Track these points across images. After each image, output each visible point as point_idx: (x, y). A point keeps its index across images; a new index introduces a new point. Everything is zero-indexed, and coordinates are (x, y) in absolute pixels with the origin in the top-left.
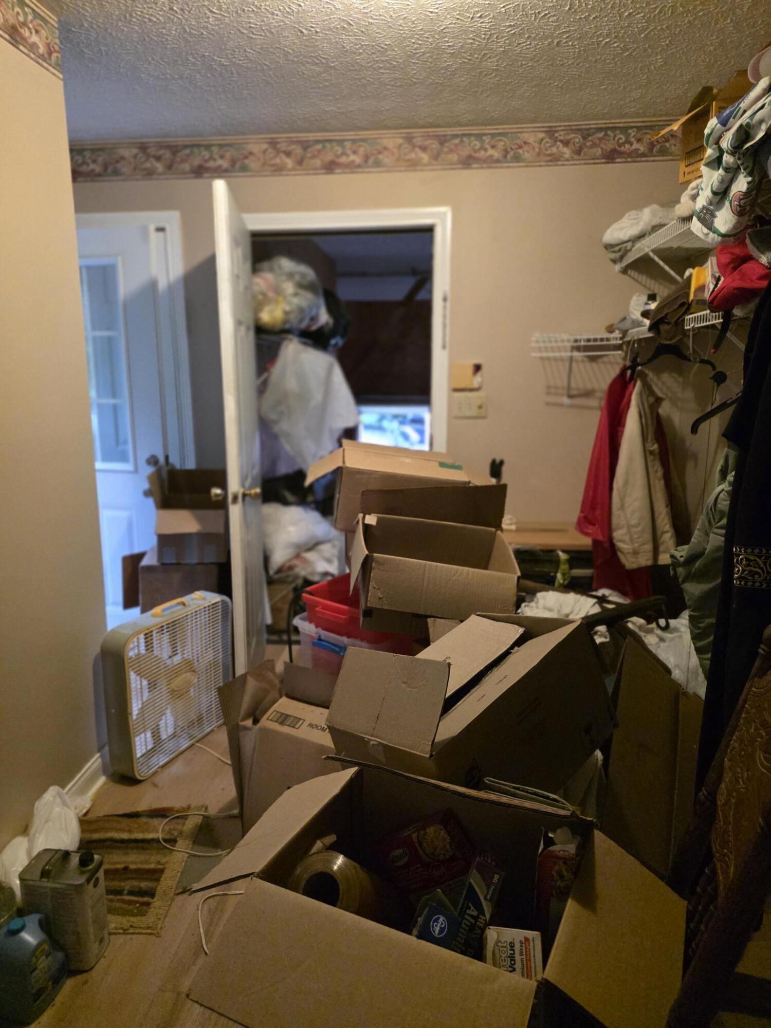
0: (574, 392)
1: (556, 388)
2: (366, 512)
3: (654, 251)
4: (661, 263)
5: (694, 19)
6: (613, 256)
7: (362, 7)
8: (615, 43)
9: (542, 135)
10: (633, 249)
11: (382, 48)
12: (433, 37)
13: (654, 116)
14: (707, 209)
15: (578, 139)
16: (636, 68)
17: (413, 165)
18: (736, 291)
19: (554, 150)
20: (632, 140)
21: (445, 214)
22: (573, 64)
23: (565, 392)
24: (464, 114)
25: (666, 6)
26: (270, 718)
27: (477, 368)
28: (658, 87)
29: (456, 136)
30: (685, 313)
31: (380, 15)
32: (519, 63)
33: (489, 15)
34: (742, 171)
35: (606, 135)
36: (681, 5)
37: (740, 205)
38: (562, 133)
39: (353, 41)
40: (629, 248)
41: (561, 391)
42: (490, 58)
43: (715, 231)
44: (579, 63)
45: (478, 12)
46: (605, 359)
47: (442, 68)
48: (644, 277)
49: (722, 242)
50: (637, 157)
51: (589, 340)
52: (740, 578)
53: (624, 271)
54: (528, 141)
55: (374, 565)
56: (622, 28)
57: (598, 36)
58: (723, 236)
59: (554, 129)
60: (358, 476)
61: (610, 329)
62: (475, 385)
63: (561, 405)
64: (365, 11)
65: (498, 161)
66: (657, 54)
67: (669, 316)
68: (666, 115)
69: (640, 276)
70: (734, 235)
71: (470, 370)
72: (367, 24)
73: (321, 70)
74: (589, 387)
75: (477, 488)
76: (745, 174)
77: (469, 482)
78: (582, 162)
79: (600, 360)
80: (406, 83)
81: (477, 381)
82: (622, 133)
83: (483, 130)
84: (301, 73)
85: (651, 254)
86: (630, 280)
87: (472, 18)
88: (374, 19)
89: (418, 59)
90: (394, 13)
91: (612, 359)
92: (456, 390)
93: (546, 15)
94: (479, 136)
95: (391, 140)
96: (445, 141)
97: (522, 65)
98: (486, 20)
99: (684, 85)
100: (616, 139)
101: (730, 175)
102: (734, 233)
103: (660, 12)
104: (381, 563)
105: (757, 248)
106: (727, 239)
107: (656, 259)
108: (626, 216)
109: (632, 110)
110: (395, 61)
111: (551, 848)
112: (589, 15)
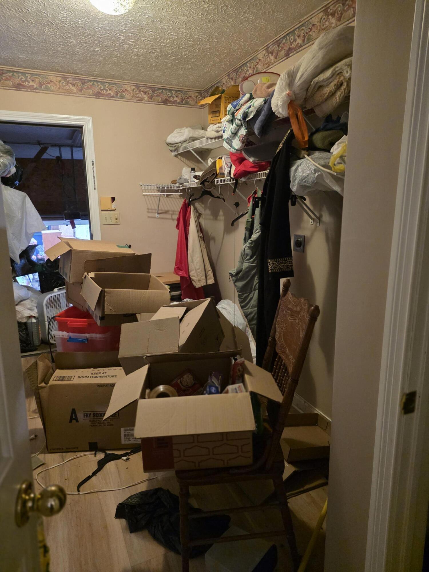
0: (160, 212)
1: (152, 209)
2: (88, 272)
3: (192, 149)
4: (195, 154)
5: (206, 55)
6: (171, 148)
7: (62, 19)
8: (174, 57)
9: (134, 87)
10: (182, 147)
11: (65, 37)
12: (94, 38)
13: (182, 86)
14: (229, 139)
15: (150, 92)
16: (179, 67)
17: (69, 93)
18: (243, 172)
19: (140, 95)
20: (174, 96)
21: (89, 120)
22: (154, 61)
23: (157, 211)
24: (97, 71)
25: (196, 48)
26: (54, 380)
27: (113, 199)
28: (186, 76)
29: (91, 81)
30: (215, 178)
31: (71, 24)
32: (131, 56)
33: (124, 35)
34: (244, 126)
35: (162, 92)
36: (202, 49)
37: (243, 140)
38: (142, 87)
39: (51, 31)
40: (180, 146)
41: (154, 211)
42: (118, 51)
43: (233, 148)
44: (157, 61)
45: (119, 33)
46: (172, 196)
47: (94, 51)
48: (185, 159)
49: (236, 152)
50: (177, 104)
51: (168, 187)
52: (271, 270)
53: (176, 156)
54: (128, 89)
55: (105, 294)
56: (178, 52)
57: (168, 53)
58: (237, 150)
59: (139, 85)
60: (81, 254)
61: (174, 182)
62: (113, 208)
63: (155, 218)
64: (63, 21)
65: (113, 97)
66: (189, 64)
67: (208, 179)
68: (187, 87)
69: (183, 158)
70: (240, 150)
71: (110, 200)
72: (62, 26)
73: (26, 39)
74: (166, 209)
75: (138, 256)
76: (245, 128)
77: (135, 253)
78: (153, 103)
79: (170, 197)
80: (71, 53)
81: (113, 206)
82: (169, 92)
83: (104, 80)
84: (12, 38)
85: (191, 150)
86: (178, 159)
87: (115, 35)
88: (66, 25)
89: (82, 45)
90: (78, 25)
91: (175, 197)
92: (102, 210)
93: (148, 40)
94: (103, 83)
95: (54, 77)
96: (85, 83)
97: (131, 57)
98: (122, 37)
99: (197, 77)
100: (167, 94)
101: (238, 128)
102: (241, 149)
103: (194, 50)
104: (109, 293)
105: (247, 155)
106: (237, 151)
107: (193, 152)
108: (175, 130)
109: (174, 83)
110: (70, 43)
111: (237, 361)
112: (166, 45)
